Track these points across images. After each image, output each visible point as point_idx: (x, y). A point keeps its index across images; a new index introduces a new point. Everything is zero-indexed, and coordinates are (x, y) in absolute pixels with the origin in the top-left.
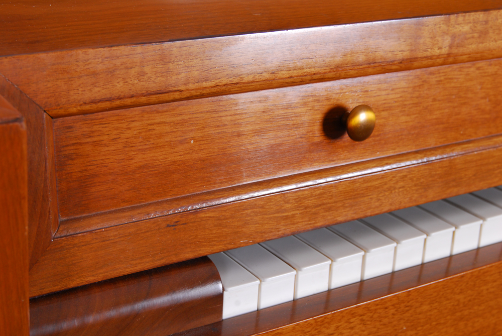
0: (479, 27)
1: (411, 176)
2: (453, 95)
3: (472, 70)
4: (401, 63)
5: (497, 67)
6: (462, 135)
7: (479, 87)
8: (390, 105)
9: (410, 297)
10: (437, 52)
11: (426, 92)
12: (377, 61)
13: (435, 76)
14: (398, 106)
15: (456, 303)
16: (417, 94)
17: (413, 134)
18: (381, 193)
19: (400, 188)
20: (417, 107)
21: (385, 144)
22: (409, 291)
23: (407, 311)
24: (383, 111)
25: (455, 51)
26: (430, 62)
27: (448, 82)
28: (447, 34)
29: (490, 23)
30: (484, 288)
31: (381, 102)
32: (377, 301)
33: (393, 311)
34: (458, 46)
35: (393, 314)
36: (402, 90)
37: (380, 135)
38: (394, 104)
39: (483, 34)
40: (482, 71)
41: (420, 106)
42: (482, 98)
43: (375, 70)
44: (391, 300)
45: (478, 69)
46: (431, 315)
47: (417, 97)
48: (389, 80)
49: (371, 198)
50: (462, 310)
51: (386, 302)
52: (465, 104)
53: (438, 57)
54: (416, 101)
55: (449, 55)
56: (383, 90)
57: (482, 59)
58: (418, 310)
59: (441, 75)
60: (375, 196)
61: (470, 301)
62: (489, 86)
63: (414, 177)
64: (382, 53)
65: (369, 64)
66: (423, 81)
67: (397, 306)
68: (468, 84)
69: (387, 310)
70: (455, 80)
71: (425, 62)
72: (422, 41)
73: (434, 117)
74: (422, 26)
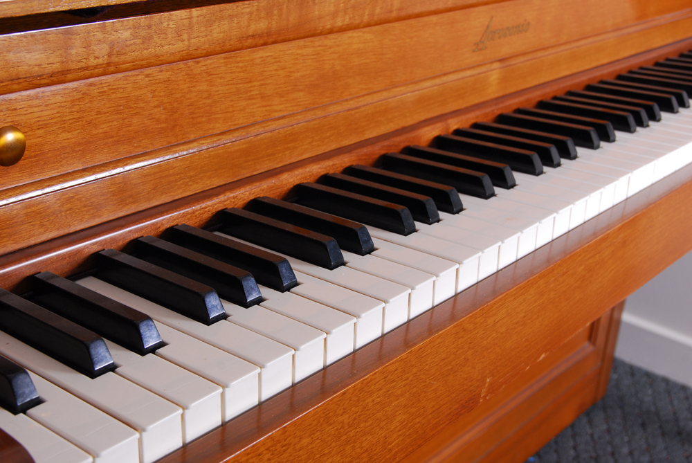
0: (142, 33)
1: (78, 196)
2: (121, 106)
3: (140, 77)
4: (51, 77)
5: (170, 73)
6: (136, 147)
7: (150, 95)
8: (45, 122)
9: (287, 433)
10: (93, 62)
11: (87, 105)
12: (21, 77)
13: (97, 87)
14: (56, 123)
15: (340, 427)
16: (77, 108)
17: (77, 151)
18: (45, 218)
19: (67, 210)
20: (78, 122)
21: (45, 164)
22: (285, 427)
23: (285, 451)
24: (38, 129)
25: (115, 59)
26: (86, 73)
27: (113, 93)
28: (104, 42)
29: (154, 27)
30: (370, 399)
31: (34, 120)
32: (248, 449)
33: (268, 456)
34: (119, 54)
35: (269, 460)
36: (59, 104)
37: (37, 155)
38: (50, 121)
39: (147, 40)
40: (152, 79)
41: (82, 121)
42: (155, 107)
43: (21, 86)
44: (264, 444)
45: (147, 76)
46: (313, 448)
47: (78, 112)
48: (41, 95)
49: (33, 225)
50: (347, 432)
51: (259, 448)
52: (136, 114)
53: (96, 67)
54: (77, 115)
55: (108, 64)
56: (36, 107)
57: (149, 66)
58: (298, 447)
59: (104, 85)
60: (38, 222)
61: (355, 419)
62: (162, 94)
63: (83, 197)
64: (26, 68)
65: (12, 80)
66: (83, 94)
67: (272, 448)
68: (137, 93)
69: (261, 457)
70: (122, 90)
71: (81, 74)
72: (74, 51)
73: (101, 131)
74: (72, 35)
